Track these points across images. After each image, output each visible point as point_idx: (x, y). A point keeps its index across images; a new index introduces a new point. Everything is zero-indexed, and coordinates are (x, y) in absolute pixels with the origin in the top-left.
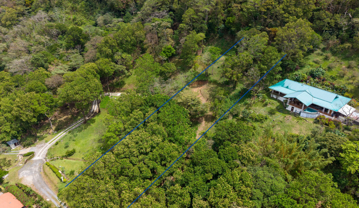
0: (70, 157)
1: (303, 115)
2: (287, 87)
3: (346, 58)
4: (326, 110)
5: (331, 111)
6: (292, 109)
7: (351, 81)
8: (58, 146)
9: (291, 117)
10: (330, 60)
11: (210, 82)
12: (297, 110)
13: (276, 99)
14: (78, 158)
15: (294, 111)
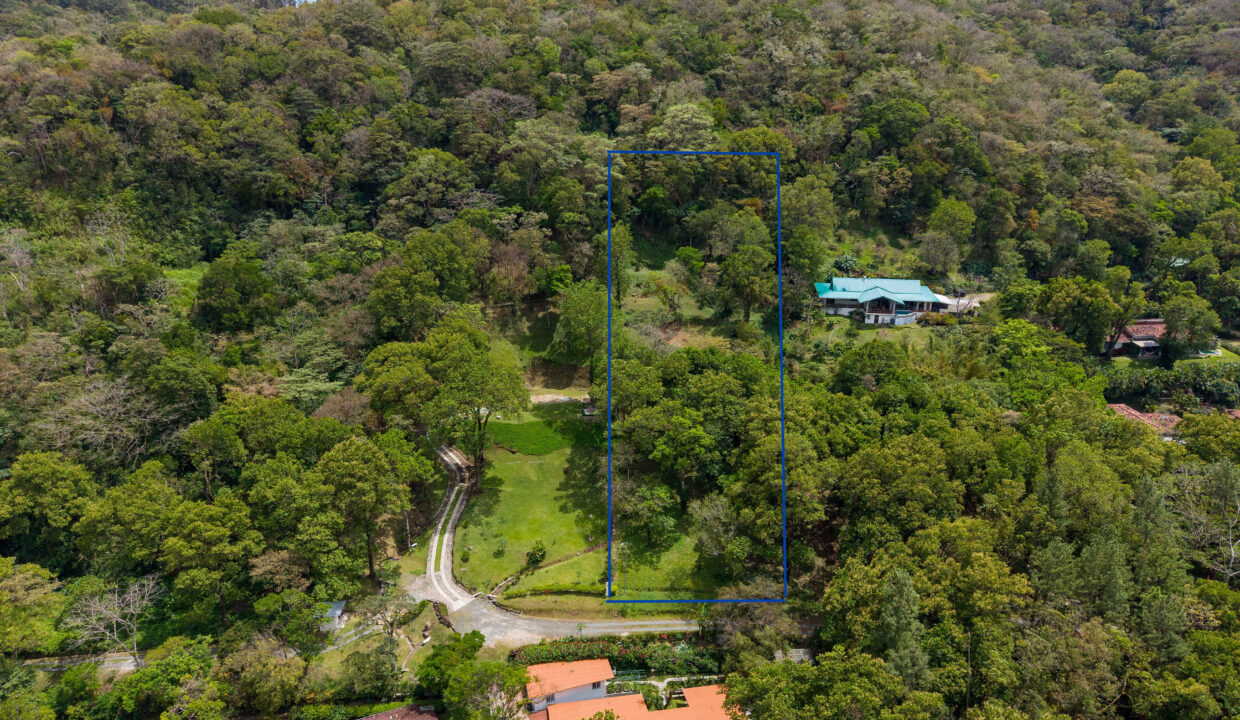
0: (545, 562)
1: (900, 320)
2: (844, 290)
3: (866, 234)
4: (922, 304)
5: (928, 303)
6: (876, 320)
7: (898, 265)
8: (473, 560)
9: (887, 330)
10: (847, 242)
11: (685, 324)
12: (885, 318)
13: (836, 314)
14: (567, 553)
15: (880, 321)
